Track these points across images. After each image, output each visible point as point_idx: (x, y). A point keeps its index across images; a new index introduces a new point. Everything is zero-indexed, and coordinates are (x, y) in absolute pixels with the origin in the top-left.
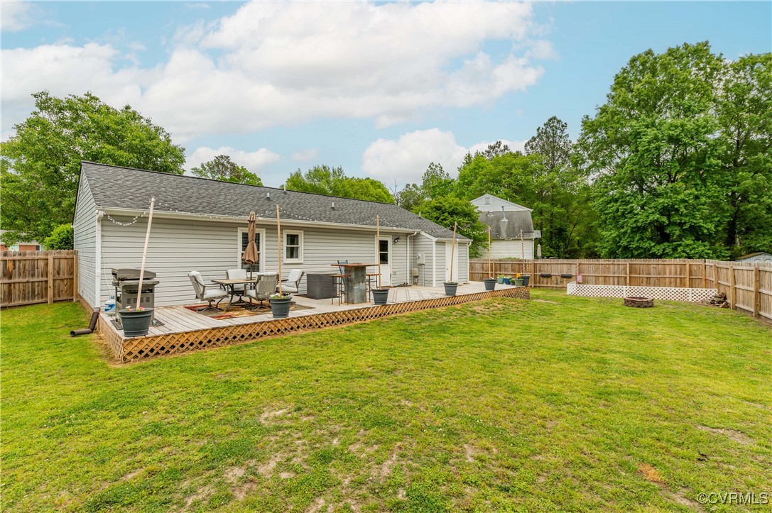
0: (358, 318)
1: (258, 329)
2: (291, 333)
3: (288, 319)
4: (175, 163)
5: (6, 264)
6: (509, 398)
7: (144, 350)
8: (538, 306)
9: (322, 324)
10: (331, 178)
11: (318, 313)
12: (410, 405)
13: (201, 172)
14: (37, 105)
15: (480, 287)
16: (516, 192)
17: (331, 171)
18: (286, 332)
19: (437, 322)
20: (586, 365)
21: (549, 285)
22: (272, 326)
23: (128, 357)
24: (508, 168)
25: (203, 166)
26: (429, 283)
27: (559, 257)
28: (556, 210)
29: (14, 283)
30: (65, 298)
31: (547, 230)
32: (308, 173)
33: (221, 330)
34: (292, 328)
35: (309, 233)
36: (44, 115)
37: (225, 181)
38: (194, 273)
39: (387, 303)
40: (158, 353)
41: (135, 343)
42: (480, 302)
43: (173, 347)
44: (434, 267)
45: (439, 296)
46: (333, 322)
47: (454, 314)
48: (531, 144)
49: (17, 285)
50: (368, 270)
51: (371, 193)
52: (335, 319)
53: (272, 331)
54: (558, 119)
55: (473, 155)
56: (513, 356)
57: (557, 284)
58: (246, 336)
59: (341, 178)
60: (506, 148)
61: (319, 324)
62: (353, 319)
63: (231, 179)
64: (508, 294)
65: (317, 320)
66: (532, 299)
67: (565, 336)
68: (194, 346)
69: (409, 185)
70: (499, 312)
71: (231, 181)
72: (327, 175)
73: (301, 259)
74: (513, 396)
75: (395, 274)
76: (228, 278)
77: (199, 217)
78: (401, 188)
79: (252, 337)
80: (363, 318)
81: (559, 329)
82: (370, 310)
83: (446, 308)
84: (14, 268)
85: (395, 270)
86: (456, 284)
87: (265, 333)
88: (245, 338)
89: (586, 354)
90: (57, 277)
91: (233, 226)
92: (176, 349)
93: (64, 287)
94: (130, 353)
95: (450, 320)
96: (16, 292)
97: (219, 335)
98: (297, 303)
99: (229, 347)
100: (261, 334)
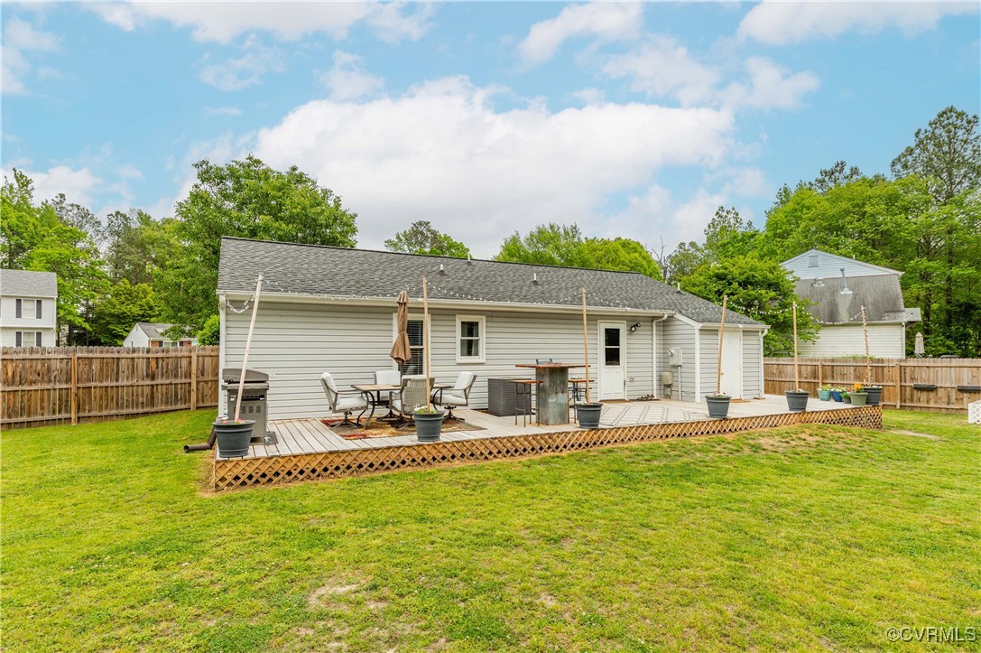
0: (549, 448)
1: (393, 456)
2: (442, 464)
3: (438, 444)
4: (344, 234)
5: (149, 362)
6: (747, 618)
7: (240, 476)
8: (893, 443)
9: (491, 453)
10: (563, 242)
11: (484, 437)
12: (551, 603)
13: (395, 245)
14: (200, 176)
15: (778, 404)
16: (874, 244)
17: (562, 231)
18: (435, 463)
19: (680, 462)
20: (953, 565)
21: (932, 405)
22: (414, 453)
23: (221, 484)
24: (857, 205)
25: (398, 237)
26: (688, 396)
27: (965, 356)
28: (956, 271)
29: (157, 385)
30: (209, 404)
31: (940, 309)
32: (528, 236)
33: (341, 455)
34: (444, 458)
35: (495, 319)
36: (205, 187)
37: (424, 255)
38: (326, 375)
39: (600, 426)
40: (257, 482)
41: (229, 466)
42: (774, 431)
43: (277, 474)
44: (698, 371)
45: (695, 418)
46: (508, 452)
47: (718, 448)
48: (903, 160)
49: (160, 387)
50: (573, 374)
51: (622, 259)
52: (512, 448)
53: (413, 460)
54: (959, 110)
55: (793, 188)
56: (797, 533)
57: (949, 403)
58: (376, 465)
59: (576, 240)
60: (855, 171)
61: (486, 454)
62: (541, 449)
63: (431, 252)
64: (835, 419)
65: (482, 448)
66: (889, 428)
67: (930, 502)
68: (305, 475)
69: (683, 244)
70: (806, 449)
71: (432, 255)
72: (556, 237)
73: (481, 358)
74: (757, 613)
75: (632, 380)
76: (376, 383)
77: (330, 300)
78: (671, 250)
79: (385, 466)
80: (557, 447)
81: (922, 488)
82: (569, 436)
83: (708, 437)
84: (157, 368)
85: (632, 375)
86: (728, 399)
87: (403, 462)
88: (374, 467)
89: (963, 543)
90: (201, 378)
91: (386, 312)
92: (280, 477)
93: (208, 392)
94: (223, 479)
95: (706, 459)
96: (158, 396)
97: (338, 461)
98: (466, 421)
99: (350, 478)
100: (398, 463)
